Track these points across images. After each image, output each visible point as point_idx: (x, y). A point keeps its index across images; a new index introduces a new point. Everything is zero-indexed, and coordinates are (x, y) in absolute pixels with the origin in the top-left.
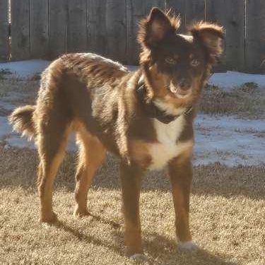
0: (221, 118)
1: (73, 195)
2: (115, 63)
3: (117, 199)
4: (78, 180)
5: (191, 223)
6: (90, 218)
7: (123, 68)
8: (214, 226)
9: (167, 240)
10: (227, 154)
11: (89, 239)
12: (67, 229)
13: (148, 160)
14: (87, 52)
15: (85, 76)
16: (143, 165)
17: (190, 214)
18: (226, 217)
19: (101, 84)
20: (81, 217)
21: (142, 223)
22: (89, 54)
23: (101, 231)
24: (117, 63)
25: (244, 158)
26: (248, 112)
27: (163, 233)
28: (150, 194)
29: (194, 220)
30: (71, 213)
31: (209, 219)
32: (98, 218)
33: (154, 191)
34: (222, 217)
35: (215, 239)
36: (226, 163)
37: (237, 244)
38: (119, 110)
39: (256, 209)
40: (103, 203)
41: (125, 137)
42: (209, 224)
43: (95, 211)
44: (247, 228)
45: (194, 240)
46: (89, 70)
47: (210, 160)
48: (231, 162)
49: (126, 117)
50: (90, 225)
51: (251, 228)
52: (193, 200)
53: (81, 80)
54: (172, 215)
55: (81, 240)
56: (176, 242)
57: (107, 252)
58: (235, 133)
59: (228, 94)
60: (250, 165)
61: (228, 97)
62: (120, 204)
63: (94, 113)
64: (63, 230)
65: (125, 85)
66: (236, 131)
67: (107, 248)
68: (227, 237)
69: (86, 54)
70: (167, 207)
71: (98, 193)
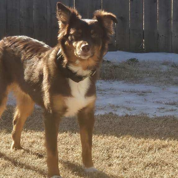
0: (113, 83)
1: (10, 135)
2: (40, 42)
3: (41, 138)
4: (14, 124)
5: (93, 154)
6: (22, 150)
7: (46, 46)
8: (109, 157)
9: (76, 166)
10: (118, 107)
11: (22, 165)
12: (6, 158)
13: (65, 109)
14: (20, 35)
15: (20, 52)
16: (61, 113)
17: (92, 148)
18: (118, 150)
19: (31, 57)
20: (16, 150)
21: (59, 154)
22: (22, 36)
23: (30, 160)
24: (41, 43)
25: (129, 109)
26: (132, 79)
27: (74, 162)
28: (64, 134)
29: (95, 153)
30: (9, 148)
31: (105, 151)
32: (28, 151)
33: (67, 132)
34: (114, 150)
35: (110, 165)
36: (117, 113)
37: (125, 169)
38: (44, 74)
39: (139, 145)
40: (31, 140)
41: (48, 93)
42: (105, 155)
43: (26, 146)
44: (132, 158)
45: (95, 166)
46: (22, 47)
47: (105, 111)
48: (120, 113)
49: (49, 79)
50: (22, 155)
51: (135, 158)
52: (94, 138)
53: (16, 54)
54: (79, 149)
55: (16, 166)
56: (83, 167)
57: (34, 174)
58: (123, 93)
59: (117, 66)
60: (134, 115)
61: (118, 68)
62: (43, 141)
63: (26, 78)
64: (3, 159)
65: (48, 56)
66: (124, 91)
67: (35, 172)
68: (119, 164)
69: (20, 37)
70: (76, 143)
71: (28, 134)
